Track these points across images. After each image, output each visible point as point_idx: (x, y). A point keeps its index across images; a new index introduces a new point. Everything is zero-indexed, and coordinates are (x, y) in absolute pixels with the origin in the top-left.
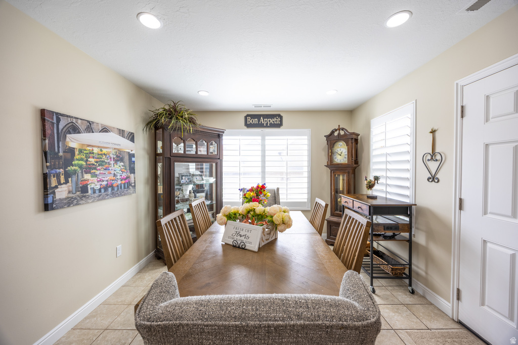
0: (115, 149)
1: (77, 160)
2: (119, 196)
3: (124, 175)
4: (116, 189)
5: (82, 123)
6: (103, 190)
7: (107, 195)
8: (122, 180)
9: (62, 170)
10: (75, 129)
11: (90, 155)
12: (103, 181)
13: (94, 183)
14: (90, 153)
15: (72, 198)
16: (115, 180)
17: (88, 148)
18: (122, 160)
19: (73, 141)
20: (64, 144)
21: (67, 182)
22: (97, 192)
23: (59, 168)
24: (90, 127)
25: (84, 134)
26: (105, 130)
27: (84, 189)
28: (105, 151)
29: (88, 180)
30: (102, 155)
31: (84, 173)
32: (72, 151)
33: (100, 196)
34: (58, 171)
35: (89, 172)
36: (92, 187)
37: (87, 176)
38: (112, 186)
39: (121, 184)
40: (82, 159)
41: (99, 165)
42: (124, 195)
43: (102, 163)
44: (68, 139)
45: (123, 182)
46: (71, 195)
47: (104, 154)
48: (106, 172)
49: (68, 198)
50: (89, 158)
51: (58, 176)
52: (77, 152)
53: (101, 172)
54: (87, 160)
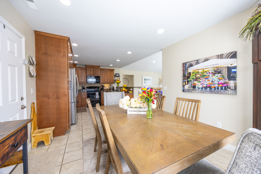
0: (213, 67)
1: (192, 76)
2: (215, 93)
3: (222, 81)
4: (213, 89)
5: (194, 62)
6: (204, 89)
7: (207, 91)
8: (219, 85)
9: (186, 80)
10: (191, 65)
11: (197, 73)
12: (204, 84)
13: (199, 85)
14: (198, 73)
15: (189, 89)
16: (213, 84)
17: (197, 71)
18: (219, 73)
19: (191, 70)
20: (187, 72)
21: (188, 84)
22: (200, 89)
23: (186, 79)
24: (197, 62)
25: (195, 66)
26: (206, 60)
27: (194, 87)
28: (205, 70)
29: (196, 84)
30: (204, 72)
31: (194, 81)
32: (190, 73)
33: (202, 91)
34: (185, 80)
35: (197, 80)
36: (198, 86)
37: (196, 82)
38: (210, 87)
39: (218, 86)
40: (194, 76)
41: (202, 77)
42: (221, 93)
43: (203, 76)
44: (189, 70)
45: (221, 85)
46: (189, 88)
47: (205, 72)
48: (206, 80)
49: (188, 89)
50: (197, 74)
51: (185, 82)
52: (192, 73)
53: (203, 80)
54: (196, 76)
